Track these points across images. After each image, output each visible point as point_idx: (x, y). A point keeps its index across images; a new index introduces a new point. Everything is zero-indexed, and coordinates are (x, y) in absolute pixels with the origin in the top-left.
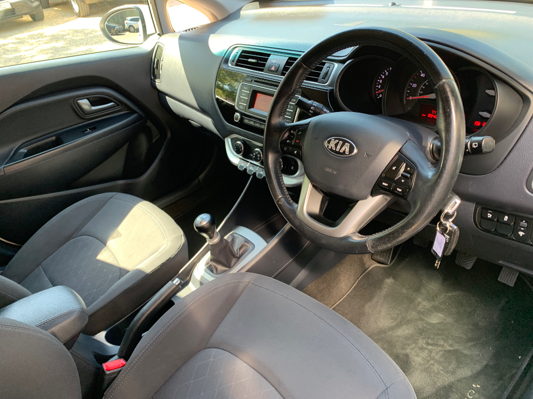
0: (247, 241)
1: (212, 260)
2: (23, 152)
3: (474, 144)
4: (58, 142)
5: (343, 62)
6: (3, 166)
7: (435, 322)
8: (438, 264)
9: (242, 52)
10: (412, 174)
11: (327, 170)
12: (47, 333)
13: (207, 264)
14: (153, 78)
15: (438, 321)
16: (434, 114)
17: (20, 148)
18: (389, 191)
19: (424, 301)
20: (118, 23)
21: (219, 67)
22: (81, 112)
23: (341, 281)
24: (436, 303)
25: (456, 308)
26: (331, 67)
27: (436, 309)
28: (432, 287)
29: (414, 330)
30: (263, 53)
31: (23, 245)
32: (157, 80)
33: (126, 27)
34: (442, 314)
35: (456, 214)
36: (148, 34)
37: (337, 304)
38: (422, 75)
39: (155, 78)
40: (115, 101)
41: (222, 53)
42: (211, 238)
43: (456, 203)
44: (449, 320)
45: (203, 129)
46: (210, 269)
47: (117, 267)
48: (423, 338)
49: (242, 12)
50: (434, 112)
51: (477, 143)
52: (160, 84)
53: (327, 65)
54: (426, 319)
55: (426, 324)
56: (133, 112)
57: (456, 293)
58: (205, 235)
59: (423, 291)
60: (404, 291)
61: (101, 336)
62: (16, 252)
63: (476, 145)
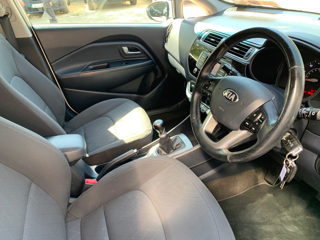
0: (182, 142)
1: (160, 147)
2: (90, 68)
3: (313, 113)
4: (108, 67)
5: (259, 48)
6: (79, 73)
7: (290, 231)
8: (282, 186)
9: (209, 34)
10: (263, 121)
11: (220, 108)
12: (62, 154)
13: (158, 148)
14: (164, 42)
15: (292, 231)
16: (312, 92)
17: (90, 65)
18: (248, 128)
19: (288, 215)
20: (160, 11)
21: (195, 41)
22: (123, 53)
23: (238, 185)
24: (297, 220)
25: (309, 227)
26: (253, 51)
27: (295, 223)
28: (298, 209)
29: (274, 230)
30: (220, 37)
31: (79, 113)
32: (166, 44)
33: (164, 13)
34: (298, 228)
35: (298, 157)
36: (169, 17)
37: (231, 197)
38: (311, 66)
39: (165, 42)
40: (142, 51)
41: (199, 33)
42: (161, 134)
43: (299, 149)
44: (301, 233)
45: (181, 75)
46: (158, 152)
47: (115, 136)
48: (278, 237)
49: (225, 13)
50: (312, 91)
51: (315, 113)
52: (167, 47)
53: (251, 49)
54: (285, 227)
55: (284, 229)
56: (150, 59)
57: (313, 218)
58: (158, 132)
59: (291, 209)
60: (277, 205)
61: (93, 168)
62: (75, 116)
63: (314, 113)
